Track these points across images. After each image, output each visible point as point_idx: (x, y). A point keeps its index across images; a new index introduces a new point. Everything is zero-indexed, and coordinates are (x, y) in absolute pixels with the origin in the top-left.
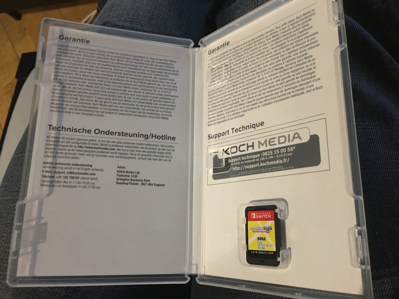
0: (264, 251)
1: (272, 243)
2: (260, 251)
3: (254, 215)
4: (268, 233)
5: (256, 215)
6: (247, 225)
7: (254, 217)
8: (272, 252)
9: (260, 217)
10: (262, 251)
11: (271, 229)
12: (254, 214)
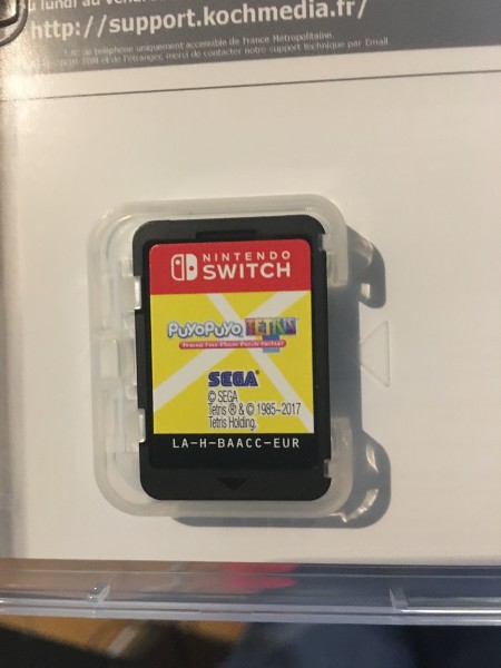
0: (244, 437)
1: (291, 396)
2: (226, 437)
3: (189, 264)
4: (275, 349)
5: (201, 264)
6: (143, 317)
7: (192, 276)
8: (291, 436)
9: (227, 272)
10: (235, 437)
11: (291, 331)
12: (192, 260)
